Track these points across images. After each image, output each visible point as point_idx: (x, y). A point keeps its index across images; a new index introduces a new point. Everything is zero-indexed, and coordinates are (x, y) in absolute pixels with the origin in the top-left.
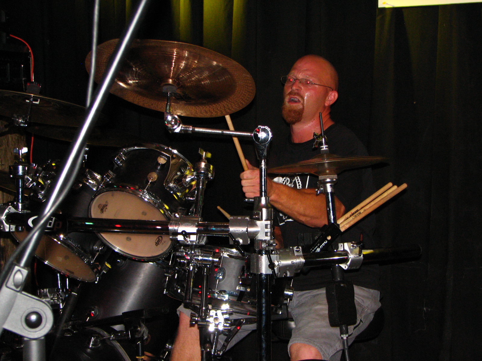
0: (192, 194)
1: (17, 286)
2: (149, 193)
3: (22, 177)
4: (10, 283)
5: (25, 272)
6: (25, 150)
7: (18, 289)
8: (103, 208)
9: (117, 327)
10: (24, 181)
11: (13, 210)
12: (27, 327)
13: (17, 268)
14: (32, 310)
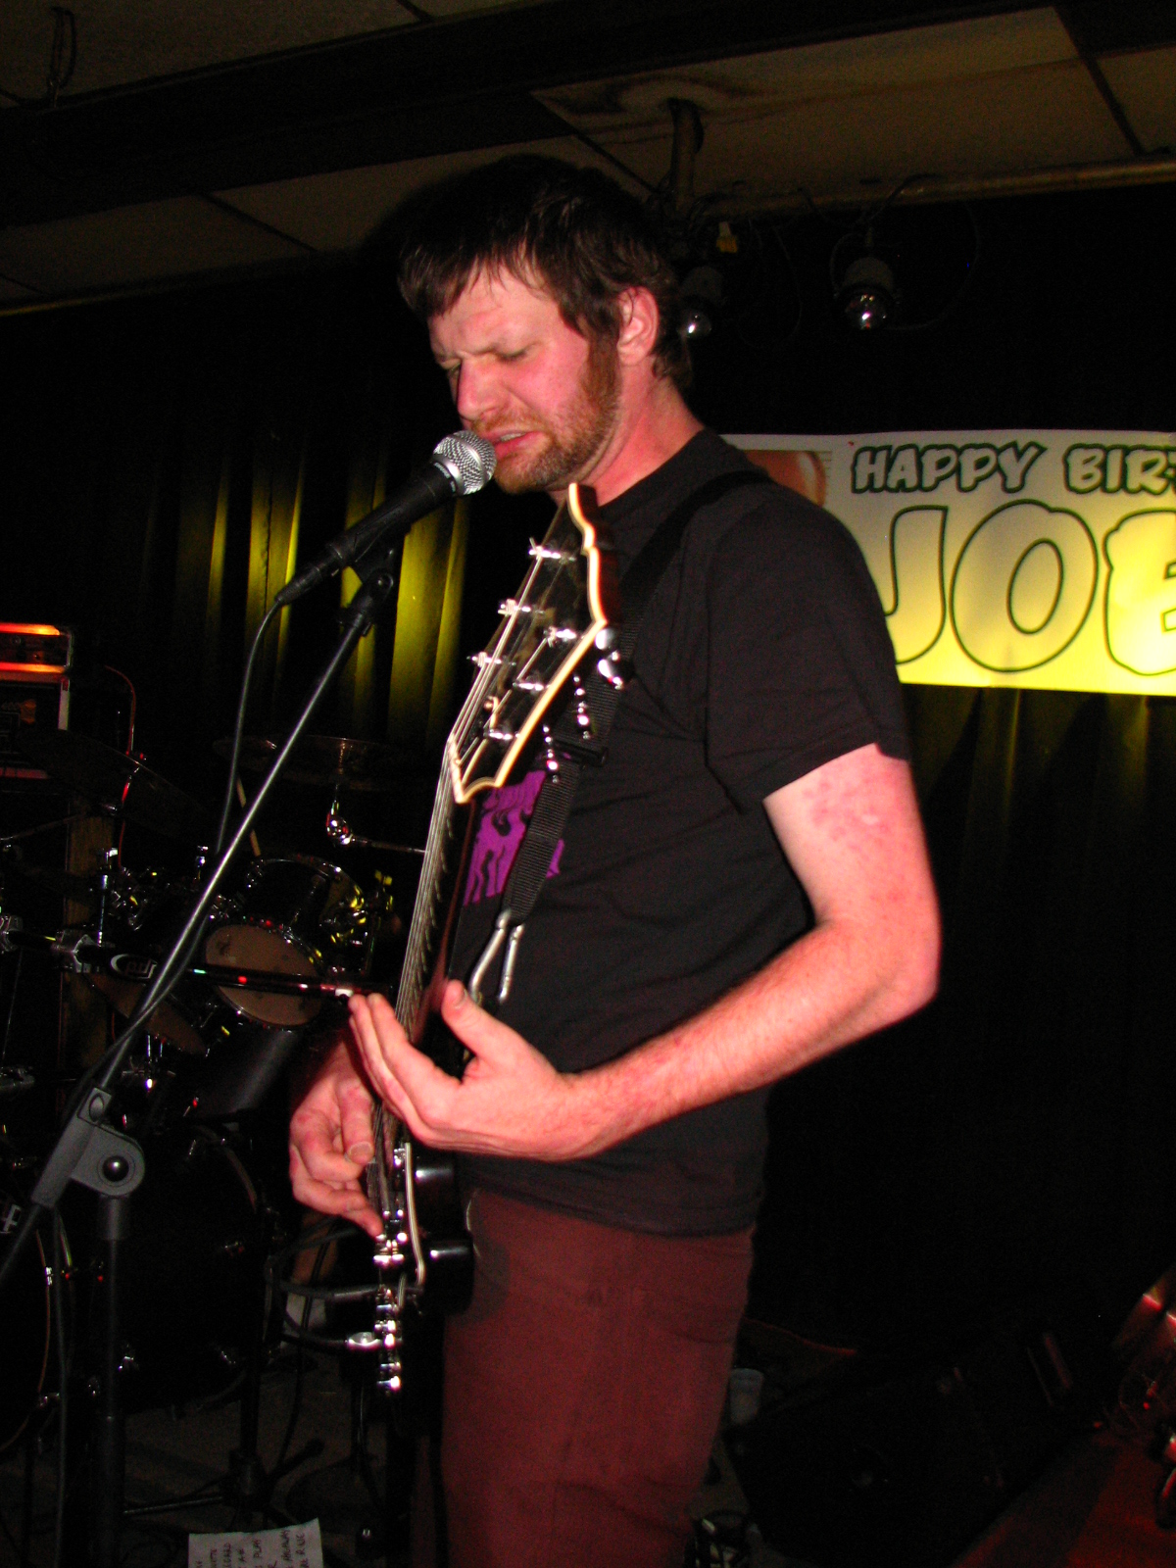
0: (358, 936)
1: (94, 1117)
2: (294, 932)
3: (107, 892)
4: (85, 1113)
5: (107, 1097)
6: (114, 852)
7: (96, 1123)
8: (223, 948)
9: (232, 1126)
10: (110, 898)
11: (89, 941)
12: (104, 1179)
13: (96, 1090)
14: (113, 1153)
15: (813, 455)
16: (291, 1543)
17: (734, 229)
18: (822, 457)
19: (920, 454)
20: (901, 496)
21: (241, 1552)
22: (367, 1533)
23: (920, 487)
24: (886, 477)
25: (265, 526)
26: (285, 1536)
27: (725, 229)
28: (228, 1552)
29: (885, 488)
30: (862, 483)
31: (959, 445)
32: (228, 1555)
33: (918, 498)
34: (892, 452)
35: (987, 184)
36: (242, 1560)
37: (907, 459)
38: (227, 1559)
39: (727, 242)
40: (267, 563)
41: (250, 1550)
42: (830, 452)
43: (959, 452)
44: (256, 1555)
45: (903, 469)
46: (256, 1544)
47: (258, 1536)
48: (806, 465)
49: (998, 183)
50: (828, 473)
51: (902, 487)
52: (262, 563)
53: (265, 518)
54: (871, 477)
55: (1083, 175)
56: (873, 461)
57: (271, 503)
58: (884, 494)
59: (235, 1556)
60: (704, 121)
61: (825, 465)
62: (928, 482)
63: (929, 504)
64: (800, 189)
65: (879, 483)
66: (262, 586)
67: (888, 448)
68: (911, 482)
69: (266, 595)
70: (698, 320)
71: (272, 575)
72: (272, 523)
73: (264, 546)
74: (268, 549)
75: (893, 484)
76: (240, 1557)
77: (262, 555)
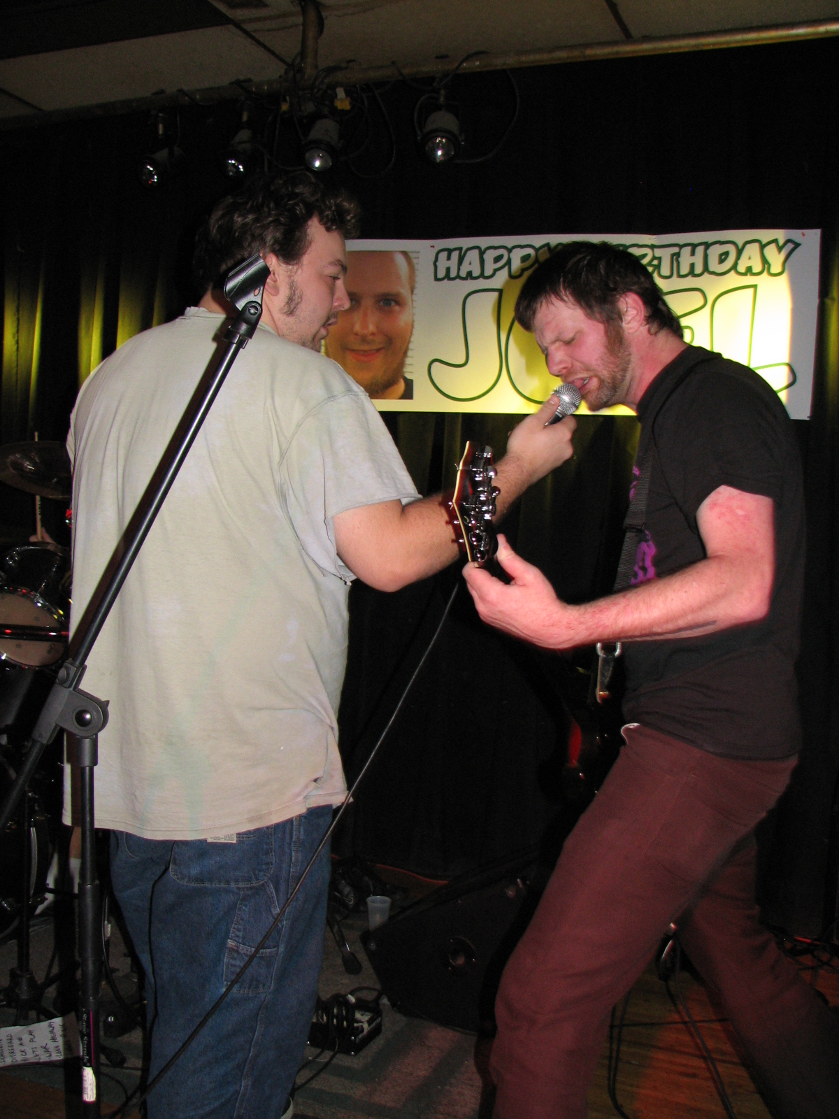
12: (78, 725)
15: (405, 254)
16: (55, 1030)
17: (348, 93)
18: (412, 255)
19: (482, 253)
20: (469, 281)
21: (20, 1039)
22: (111, 1019)
23: (482, 276)
24: (459, 269)
25: (15, 315)
26: (50, 1026)
27: (341, 93)
28: (10, 1039)
29: (458, 277)
30: (441, 274)
31: (510, 246)
32: (11, 1043)
33: (482, 284)
34: (463, 252)
35: (524, 58)
36: (21, 1044)
37: (473, 256)
38: (10, 1045)
39: (342, 101)
40: (17, 342)
41: (26, 1038)
42: (418, 252)
43: (510, 251)
44: (32, 1041)
45: (470, 264)
46: (30, 1033)
47: (32, 1027)
48: (400, 260)
49: (532, 57)
50: (417, 267)
51: (469, 275)
52: (14, 342)
53: (15, 309)
54: (448, 270)
55: (589, 52)
56: (449, 258)
57: (19, 298)
58: (458, 281)
59: (16, 1042)
60: (324, 14)
61: (415, 261)
62: (488, 272)
63: (490, 287)
64: (393, 63)
65: (453, 274)
66: (14, 358)
67: (460, 249)
68: (476, 273)
69: (17, 365)
70: (322, 158)
71: (21, 350)
72: (21, 313)
73: (15, 330)
74: (18, 331)
75: (463, 274)
76: (20, 1042)
77: (14, 337)
